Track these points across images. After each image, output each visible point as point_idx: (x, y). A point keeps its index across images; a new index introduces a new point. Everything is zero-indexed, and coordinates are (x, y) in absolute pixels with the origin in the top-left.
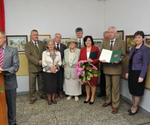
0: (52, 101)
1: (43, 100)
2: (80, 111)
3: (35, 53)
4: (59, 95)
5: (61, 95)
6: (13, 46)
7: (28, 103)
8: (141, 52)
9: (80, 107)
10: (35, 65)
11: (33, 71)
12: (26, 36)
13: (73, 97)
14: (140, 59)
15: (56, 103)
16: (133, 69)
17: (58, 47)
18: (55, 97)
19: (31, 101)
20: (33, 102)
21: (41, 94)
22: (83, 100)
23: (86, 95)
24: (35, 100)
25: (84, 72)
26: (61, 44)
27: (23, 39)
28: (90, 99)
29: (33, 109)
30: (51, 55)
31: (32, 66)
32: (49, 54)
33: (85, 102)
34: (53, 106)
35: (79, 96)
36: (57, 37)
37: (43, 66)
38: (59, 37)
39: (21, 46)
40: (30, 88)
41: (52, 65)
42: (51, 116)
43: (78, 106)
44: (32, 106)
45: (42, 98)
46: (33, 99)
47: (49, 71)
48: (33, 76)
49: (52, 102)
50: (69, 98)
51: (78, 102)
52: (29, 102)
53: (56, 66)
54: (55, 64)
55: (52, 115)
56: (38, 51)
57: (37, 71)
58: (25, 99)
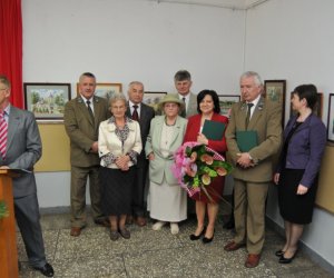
0: (119, 231)
1: (100, 229)
2: (181, 259)
3: (85, 124)
4: (136, 217)
5: (140, 219)
6: (38, 105)
7: (66, 235)
8: (307, 130)
9: (182, 249)
10: (84, 150)
11: (80, 164)
12: (69, 85)
13: (167, 225)
14: (303, 147)
15: (127, 236)
16: (289, 165)
17: (135, 112)
18: (126, 223)
19: (73, 229)
20: (77, 232)
21: (96, 215)
22: (188, 232)
23: (196, 221)
24: (83, 227)
25: (195, 168)
26: (143, 106)
27: (61, 91)
28: (204, 232)
29: (76, 248)
30: (117, 131)
31: (78, 152)
32: (112, 127)
33: (193, 238)
34: (121, 244)
35: (180, 224)
36: (135, 90)
37: (100, 155)
38: (138, 89)
39: (56, 106)
40: (72, 201)
41: (119, 151)
42: (114, 265)
43: (176, 246)
44: (74, 242)
45: (98, 223)
46: (78, 224)
47: (113, 166)
48: (80, 174)
49: (120, 234)
50: (157, 227)
51: (177, 236)
52: (69, 231)
53: (128, 154)
54: (126, 151)
55: (118, 264)
56: (93, 119)
57: (87, 165)
58: (60, 223)
